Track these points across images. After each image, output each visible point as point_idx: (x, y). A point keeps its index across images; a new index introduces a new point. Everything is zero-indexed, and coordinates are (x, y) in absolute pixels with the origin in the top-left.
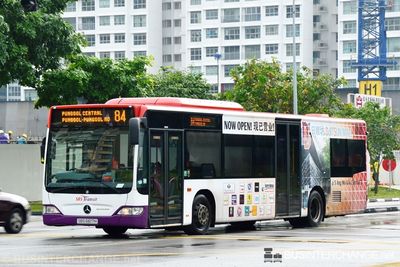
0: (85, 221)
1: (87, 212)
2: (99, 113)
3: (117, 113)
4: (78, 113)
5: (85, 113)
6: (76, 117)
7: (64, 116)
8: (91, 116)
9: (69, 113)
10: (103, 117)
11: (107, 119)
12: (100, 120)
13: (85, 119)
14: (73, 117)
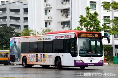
0: (91, 64)
1: (91, 62)
2: (91, 34)
3: (96, 35)
4: (85, 34)
5: (87, 34)
6: (85, 35)
7: (81, 35)
8: (89, 35)
9: (83, 34)
10: (92, 36)
11: (93, 36)
12: (91, 36)
13: (87, 36)
14: (84, 35)
